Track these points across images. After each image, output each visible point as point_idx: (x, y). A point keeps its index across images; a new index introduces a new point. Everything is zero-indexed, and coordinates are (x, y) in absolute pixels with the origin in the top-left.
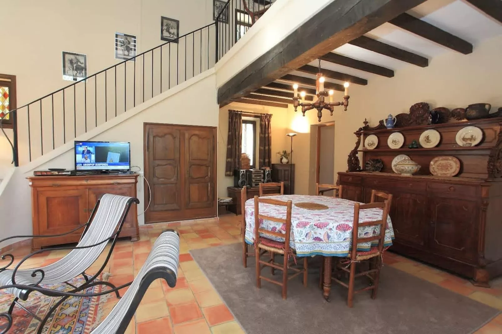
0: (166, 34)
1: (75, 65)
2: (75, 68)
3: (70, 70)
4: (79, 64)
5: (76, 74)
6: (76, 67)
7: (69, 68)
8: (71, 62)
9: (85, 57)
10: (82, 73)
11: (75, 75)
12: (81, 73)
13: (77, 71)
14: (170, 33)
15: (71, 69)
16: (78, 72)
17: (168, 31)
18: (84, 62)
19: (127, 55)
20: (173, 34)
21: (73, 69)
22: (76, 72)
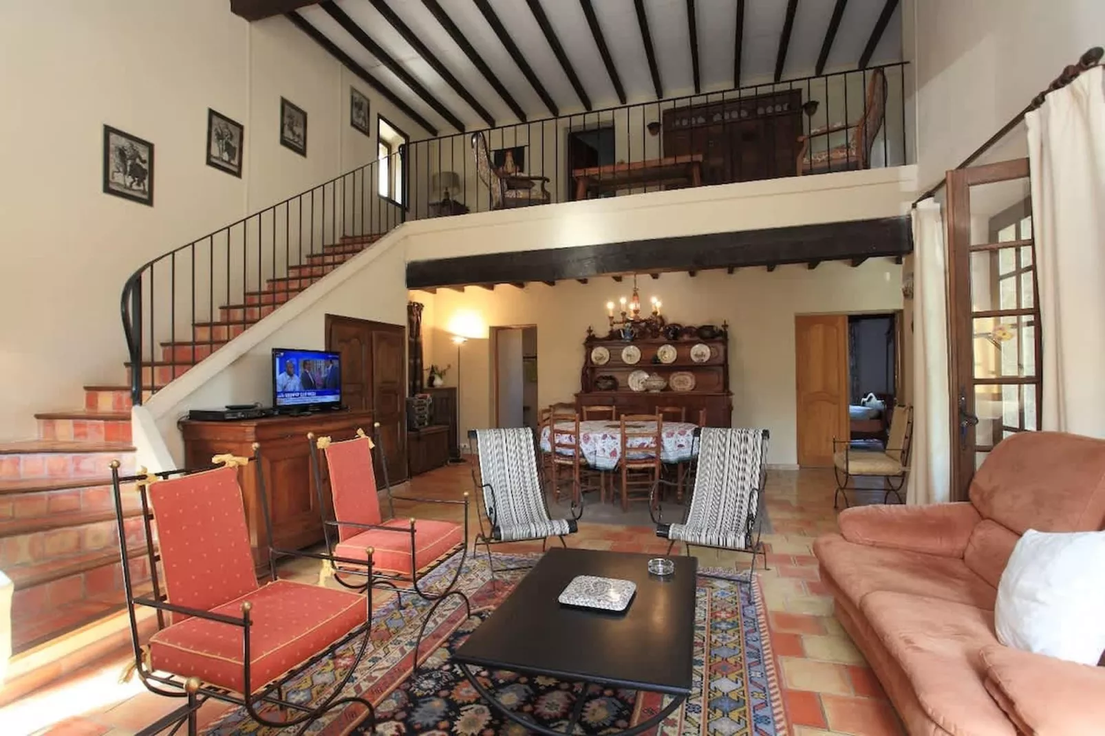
0: (288, 134)
1: (129, 162)
2: (128, 169)
3: (119, 172)
4: (138, 161)
5: (132, 183)
6: (131, 166)
7: (118, 168)
8: (122, 152)
9: (150, 147)
10: (144, 185)
11: (128, 184)
12: (142, 184)
13: (134, 178)
14: (294, 133)
15: (121, 170)
16: (135, 181)
17: (291, 129)
18: (147, 159)
19: (225, 161)
20: (299, 136)
21: (125, 173)
22: (132, 180)
